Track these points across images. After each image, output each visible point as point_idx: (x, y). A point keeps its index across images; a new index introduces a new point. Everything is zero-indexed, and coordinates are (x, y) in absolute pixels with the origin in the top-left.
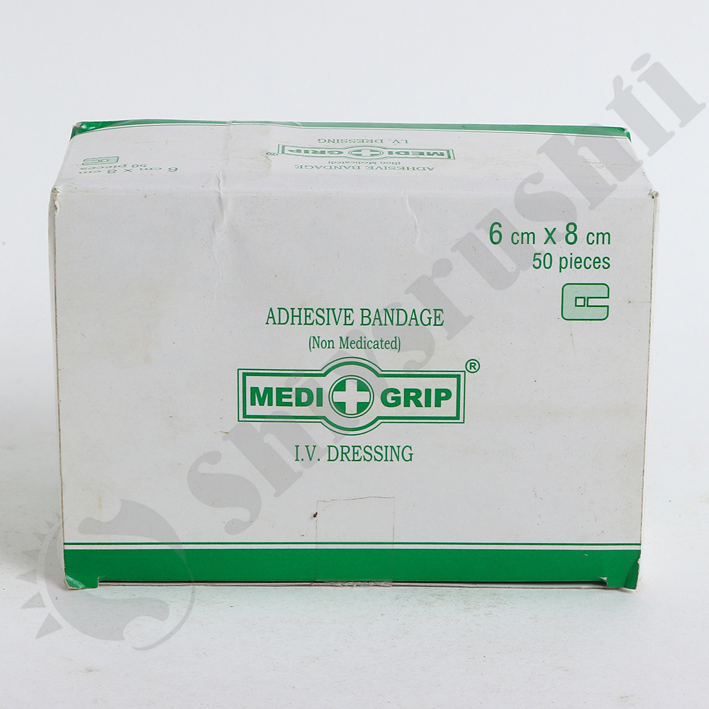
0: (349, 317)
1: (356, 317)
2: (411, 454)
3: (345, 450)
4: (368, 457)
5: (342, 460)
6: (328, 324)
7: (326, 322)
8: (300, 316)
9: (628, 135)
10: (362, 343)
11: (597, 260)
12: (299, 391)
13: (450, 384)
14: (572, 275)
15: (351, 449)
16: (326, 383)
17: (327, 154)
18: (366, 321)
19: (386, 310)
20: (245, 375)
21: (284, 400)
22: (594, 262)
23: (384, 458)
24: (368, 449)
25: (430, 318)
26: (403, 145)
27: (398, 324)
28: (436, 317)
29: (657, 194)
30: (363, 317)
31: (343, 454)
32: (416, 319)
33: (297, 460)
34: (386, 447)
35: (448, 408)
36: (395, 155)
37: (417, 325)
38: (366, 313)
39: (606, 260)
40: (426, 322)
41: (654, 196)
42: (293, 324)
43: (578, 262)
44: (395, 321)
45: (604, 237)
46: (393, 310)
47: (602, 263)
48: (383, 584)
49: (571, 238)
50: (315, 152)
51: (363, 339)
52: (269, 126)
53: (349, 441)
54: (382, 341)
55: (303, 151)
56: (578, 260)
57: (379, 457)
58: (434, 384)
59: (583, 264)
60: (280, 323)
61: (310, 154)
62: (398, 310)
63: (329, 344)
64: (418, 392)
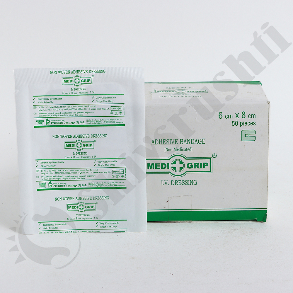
0: (177, 142)
1: (179, 142)
2: (196, 183)
4: (183, 184)
5: (176, 185)
6: (170, 144)
9: (261, 84)
10: (181, 150)
11: (252, 123)
12: (162, 164)
13: (208, 161)
14: (244, 127)
15: (178, 181)
16: (170, 162)
17: (169, 92)
18: (182, 143)
19: (188, 139)
21: (158, 167)
23: (188, 184)
24: (183, 181)
25: (201, 142)
26: (192, 89)
28: (203, 141)
29: (269, 102)
31: (176, 183)
32: (197, 142)
33: (162, 185)
34: (189, 180)
35: (207, 168)
36: (189, 92)
37: (197, 144)
38: (182, 140)
39: (254, 123)
41: (269, 103)
42: (160, 144)
44: (191, 143)
45: (253, 116)
48: (189, 222)
49: (244, 116)
50: (165, 92)
51: (181, 148)
52: (152, 84)
53: (178, 179)
54: (187, 149)
55: (162, 92)
56: (246, 123)
58: (203, 161)
60: (156, 144)
61: (164, 92)
62: (191, 139)
63: (171, 150)
64: (198, 164)
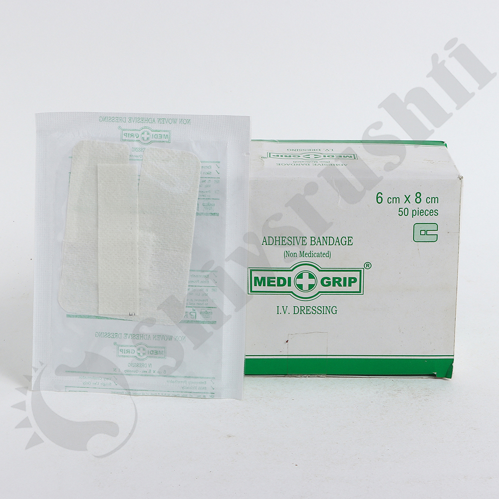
0: (304, 241)
1: (308, 241)
2: (336, 311)
3: (303, 308)
4: (314, 312)
5: (301, 313)
6: (294, 245)
7: (293, 244)
8: (279, 241)
9: (446, 145)
10: (311, 254)
11: (431, 211)
12: (279, 279)
14: (419, 219)
15: (306, 308)
17: (292, 157)
18: (313, 243)
19: (323, 237)
20: (251, 271)
22: (430, 212)
23: (322, 313)
24: (314, 308)
25: (346, 242)
26: (331, 152)
27: (329, 245)
28: (349, 241)
29: (462, 178)
30: (311, 241)
31: (301, 310)
32: (338, 242)
33: (278, 313)
34: (324, 307)
36: (327, 158)
37: (339, 245)
38: (313, 239)
39: (436, 211)
40: (344, 243)
41: (461, 178)
42: (276, 244)
43: (421, 213)
44: (328, 244)
45: (435, 199)
46: (327, 237)
47: (434, 213)
48: (321, 376)
49: (418, 200)
50: (286, 156)
51: (312, 252)
52: (262, 142)
53: (305, 304)
54: (321, 253)
55: (280, 156)
56: (422, 211)
57: (319, 312)
59: (424, 213)
60: (269, 244)
61: (284, 157)
62: (329, 237)
63: (294, 255)
